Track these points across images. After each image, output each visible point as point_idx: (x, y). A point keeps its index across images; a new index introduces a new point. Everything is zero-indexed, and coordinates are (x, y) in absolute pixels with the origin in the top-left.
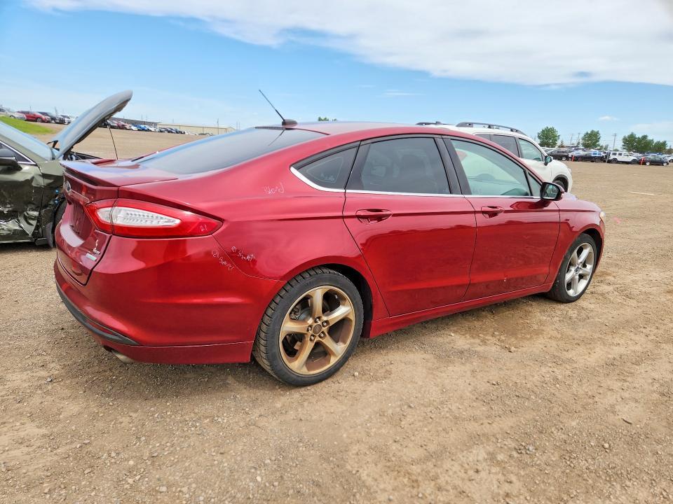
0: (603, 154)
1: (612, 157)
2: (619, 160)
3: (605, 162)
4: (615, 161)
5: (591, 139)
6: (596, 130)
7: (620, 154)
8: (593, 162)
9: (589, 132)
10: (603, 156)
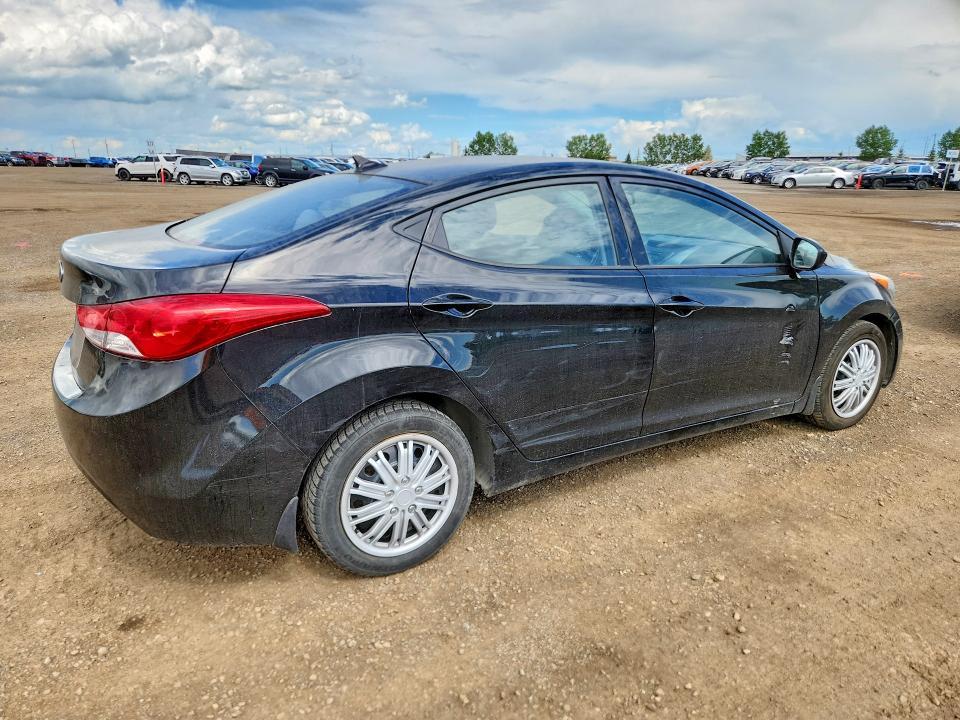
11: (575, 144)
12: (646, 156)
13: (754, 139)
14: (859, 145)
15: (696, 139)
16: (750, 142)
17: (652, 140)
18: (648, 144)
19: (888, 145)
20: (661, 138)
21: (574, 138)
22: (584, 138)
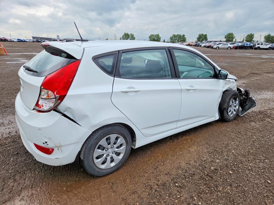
0: (252, 44)
1: (257, 46)
2: (261, 47)
3: (253, 49)
4: (259, 48)
5: (250, 38)
6: (252, 33)
7: (262, 44)
8: (246, 49)
9: (249, 34)
10: (252, 46)
11: (151, 37)
12: (170, 40)
13: (199, 36)
14: (225, 38)
15: (184, 36)
16: (198, 36)
17: (172, 36)
18: (171, 37)
19: (233, 38)
20: (174, 36)
21: (151, 35)
22: (154, 35)
